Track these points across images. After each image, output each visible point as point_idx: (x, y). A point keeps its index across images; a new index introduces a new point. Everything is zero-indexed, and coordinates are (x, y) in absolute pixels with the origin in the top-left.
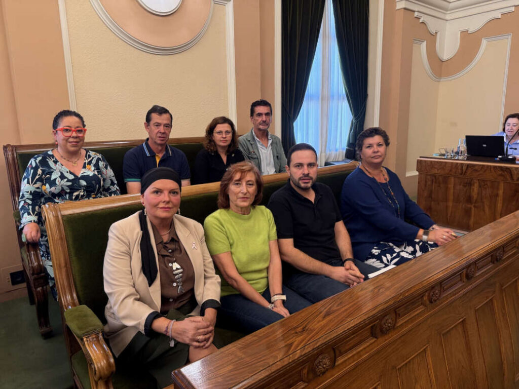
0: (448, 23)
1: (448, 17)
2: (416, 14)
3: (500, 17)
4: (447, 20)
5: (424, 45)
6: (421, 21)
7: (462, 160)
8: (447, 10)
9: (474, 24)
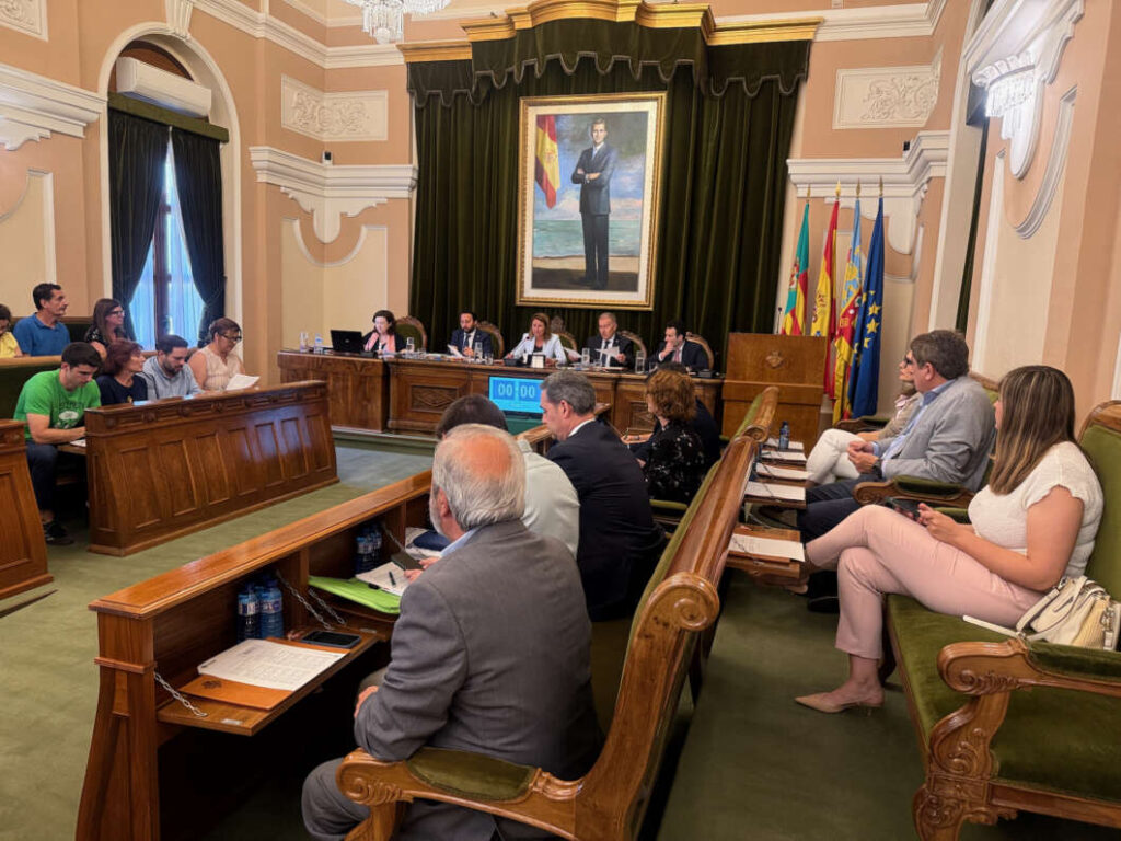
0: (327, 200)
1: (326, 193)
2: (283, 189)
3: (374, 205)
4: (324, 197)
5: (297, 224)
6: (290, 196)
7: (329, 355)
8: (324, 185)
9: (354, 209)
